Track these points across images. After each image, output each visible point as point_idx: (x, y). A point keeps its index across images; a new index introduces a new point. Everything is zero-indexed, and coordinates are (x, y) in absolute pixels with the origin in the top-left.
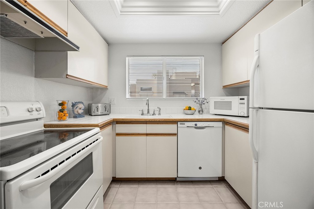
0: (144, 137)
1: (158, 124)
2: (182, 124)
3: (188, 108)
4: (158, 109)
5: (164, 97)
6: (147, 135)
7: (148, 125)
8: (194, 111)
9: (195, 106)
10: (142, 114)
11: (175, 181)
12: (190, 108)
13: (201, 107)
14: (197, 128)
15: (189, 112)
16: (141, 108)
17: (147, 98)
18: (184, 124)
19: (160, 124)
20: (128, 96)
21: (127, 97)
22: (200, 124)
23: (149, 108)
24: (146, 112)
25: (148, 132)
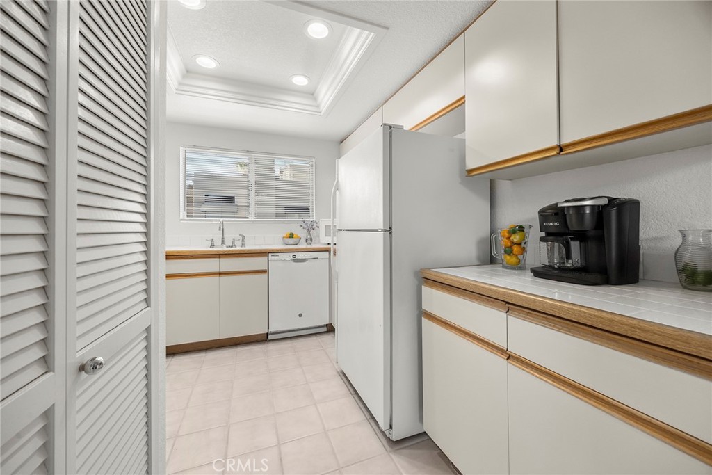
0: (216, 278)
1: (238, 257)
2: (275, 256)
3: (289, 235)
4: (241, 238)
5: (252, 217)
6: (220, 274)
7: (221, 259)
8: (298, 239)
9: (301, 233)
10: (212, 246)
11: (266, 341)
12: (292, 236)
13: (309, 234)
14: (295, 260)
15: (291, 241)
16: (210, 237)
17: (221, 220)
18: (277, 256)
19: (242, 257)
20: (183, 215)
21: (181, 218)
22: (299, 256)
23: (225, 236)
24: (218, 242)
25: (222, 270)
